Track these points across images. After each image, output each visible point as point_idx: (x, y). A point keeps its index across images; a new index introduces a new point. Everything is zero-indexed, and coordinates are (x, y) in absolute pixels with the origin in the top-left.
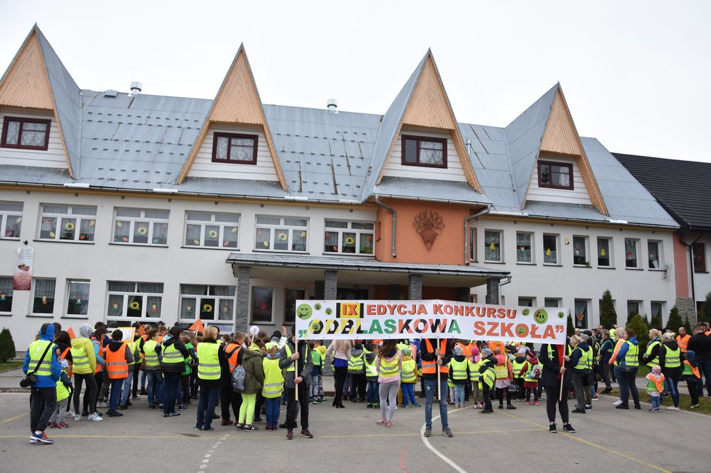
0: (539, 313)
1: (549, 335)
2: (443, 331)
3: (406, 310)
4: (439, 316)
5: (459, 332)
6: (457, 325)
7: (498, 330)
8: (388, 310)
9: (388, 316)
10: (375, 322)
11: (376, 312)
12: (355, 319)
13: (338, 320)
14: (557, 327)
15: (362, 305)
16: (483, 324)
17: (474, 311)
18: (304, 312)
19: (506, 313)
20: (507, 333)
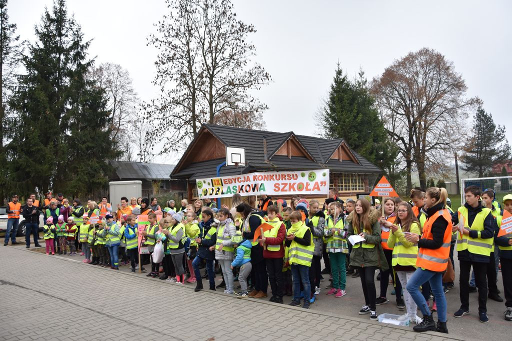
0: (311, 175)
1: (316, 188)
2: (258, 191)
3: (241, 180)
4: (256, 182)
5: (265, 190)
6: (264, 187)
7: (287, 188)
8: (233, 181)
9: (233, 184)
10: (229, 188)
11: (228, 182)
12: (220, 187)
13: (213, 188)
14: (322, 183)
15: (221, 179)
16: (279, 184)
17: (274, 177)
18: (200, 185)
19: (291, 176)
20: (292, 189)
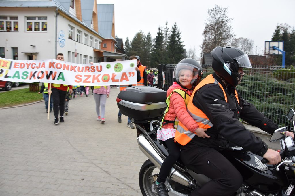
0: (117, 66)
1: (124, 79)
2: (54, 79)
3: (35, 66)
4: (52, 69)
5: (64, 80)
6: (63, 76)
7: (90, 79)
8: (26, 66)
9: (25, 69)
10: (18, 72)
11: (19, 67)
14: (130, 73)
15: (12, 62)
16: (81, 76)
17: (76, 69)
19: (96, 68)
20: (96, 81)
